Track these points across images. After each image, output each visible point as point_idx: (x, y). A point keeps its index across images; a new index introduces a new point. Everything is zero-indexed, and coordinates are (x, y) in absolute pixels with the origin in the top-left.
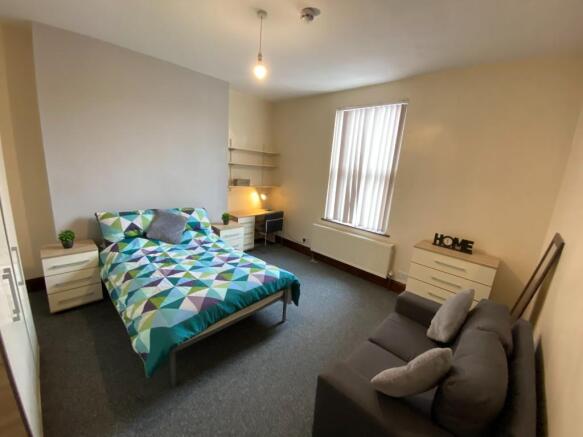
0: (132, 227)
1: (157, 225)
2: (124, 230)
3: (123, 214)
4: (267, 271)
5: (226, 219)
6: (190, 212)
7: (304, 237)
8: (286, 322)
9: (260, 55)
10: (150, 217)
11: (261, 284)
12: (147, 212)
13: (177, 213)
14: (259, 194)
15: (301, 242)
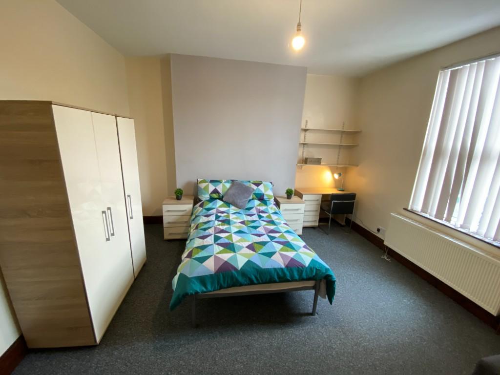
0: (215, 191)
1: (231, 192)
2: (210, 193)
3: (212, 181)
4: (297, 254)
5: (289, 194)
6: (258, 185)
7: (380, 227)
8: (316, 316)
9: (299, 25)
10: (228, 185)
11: (283, 266)
12: (227, 182)
13: (248, 184)
14: (333, 173)
15: (374, 231)
